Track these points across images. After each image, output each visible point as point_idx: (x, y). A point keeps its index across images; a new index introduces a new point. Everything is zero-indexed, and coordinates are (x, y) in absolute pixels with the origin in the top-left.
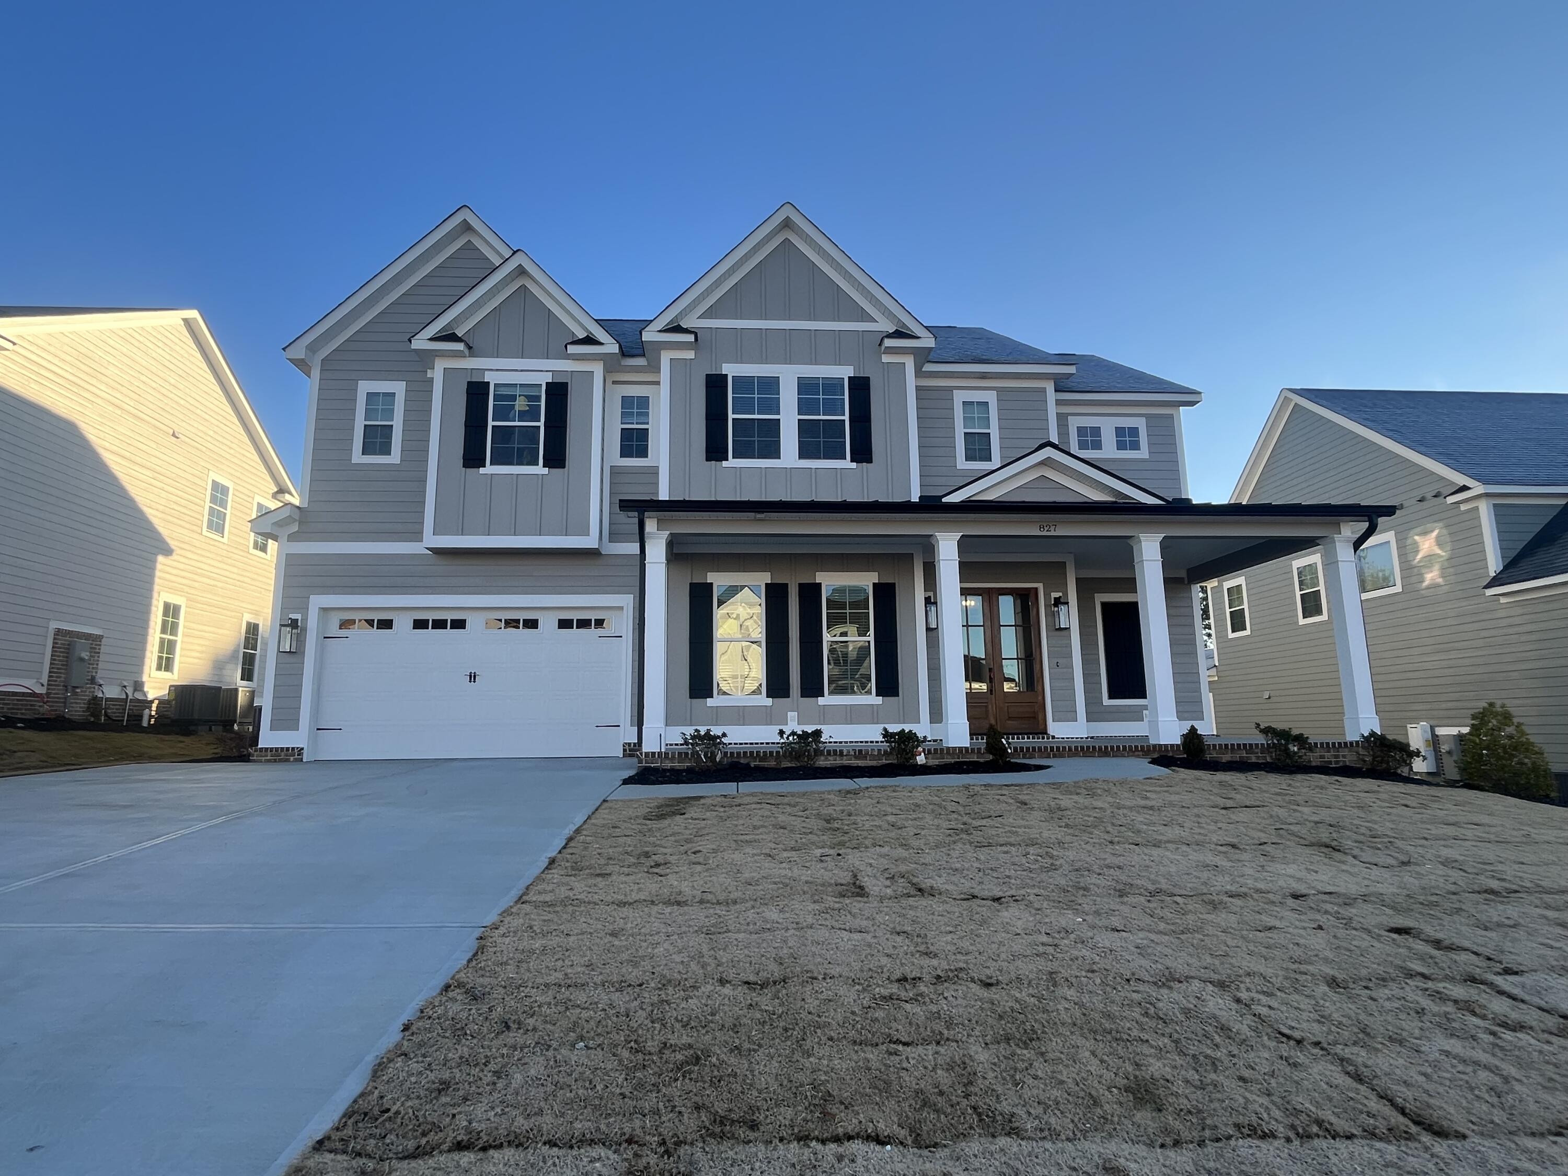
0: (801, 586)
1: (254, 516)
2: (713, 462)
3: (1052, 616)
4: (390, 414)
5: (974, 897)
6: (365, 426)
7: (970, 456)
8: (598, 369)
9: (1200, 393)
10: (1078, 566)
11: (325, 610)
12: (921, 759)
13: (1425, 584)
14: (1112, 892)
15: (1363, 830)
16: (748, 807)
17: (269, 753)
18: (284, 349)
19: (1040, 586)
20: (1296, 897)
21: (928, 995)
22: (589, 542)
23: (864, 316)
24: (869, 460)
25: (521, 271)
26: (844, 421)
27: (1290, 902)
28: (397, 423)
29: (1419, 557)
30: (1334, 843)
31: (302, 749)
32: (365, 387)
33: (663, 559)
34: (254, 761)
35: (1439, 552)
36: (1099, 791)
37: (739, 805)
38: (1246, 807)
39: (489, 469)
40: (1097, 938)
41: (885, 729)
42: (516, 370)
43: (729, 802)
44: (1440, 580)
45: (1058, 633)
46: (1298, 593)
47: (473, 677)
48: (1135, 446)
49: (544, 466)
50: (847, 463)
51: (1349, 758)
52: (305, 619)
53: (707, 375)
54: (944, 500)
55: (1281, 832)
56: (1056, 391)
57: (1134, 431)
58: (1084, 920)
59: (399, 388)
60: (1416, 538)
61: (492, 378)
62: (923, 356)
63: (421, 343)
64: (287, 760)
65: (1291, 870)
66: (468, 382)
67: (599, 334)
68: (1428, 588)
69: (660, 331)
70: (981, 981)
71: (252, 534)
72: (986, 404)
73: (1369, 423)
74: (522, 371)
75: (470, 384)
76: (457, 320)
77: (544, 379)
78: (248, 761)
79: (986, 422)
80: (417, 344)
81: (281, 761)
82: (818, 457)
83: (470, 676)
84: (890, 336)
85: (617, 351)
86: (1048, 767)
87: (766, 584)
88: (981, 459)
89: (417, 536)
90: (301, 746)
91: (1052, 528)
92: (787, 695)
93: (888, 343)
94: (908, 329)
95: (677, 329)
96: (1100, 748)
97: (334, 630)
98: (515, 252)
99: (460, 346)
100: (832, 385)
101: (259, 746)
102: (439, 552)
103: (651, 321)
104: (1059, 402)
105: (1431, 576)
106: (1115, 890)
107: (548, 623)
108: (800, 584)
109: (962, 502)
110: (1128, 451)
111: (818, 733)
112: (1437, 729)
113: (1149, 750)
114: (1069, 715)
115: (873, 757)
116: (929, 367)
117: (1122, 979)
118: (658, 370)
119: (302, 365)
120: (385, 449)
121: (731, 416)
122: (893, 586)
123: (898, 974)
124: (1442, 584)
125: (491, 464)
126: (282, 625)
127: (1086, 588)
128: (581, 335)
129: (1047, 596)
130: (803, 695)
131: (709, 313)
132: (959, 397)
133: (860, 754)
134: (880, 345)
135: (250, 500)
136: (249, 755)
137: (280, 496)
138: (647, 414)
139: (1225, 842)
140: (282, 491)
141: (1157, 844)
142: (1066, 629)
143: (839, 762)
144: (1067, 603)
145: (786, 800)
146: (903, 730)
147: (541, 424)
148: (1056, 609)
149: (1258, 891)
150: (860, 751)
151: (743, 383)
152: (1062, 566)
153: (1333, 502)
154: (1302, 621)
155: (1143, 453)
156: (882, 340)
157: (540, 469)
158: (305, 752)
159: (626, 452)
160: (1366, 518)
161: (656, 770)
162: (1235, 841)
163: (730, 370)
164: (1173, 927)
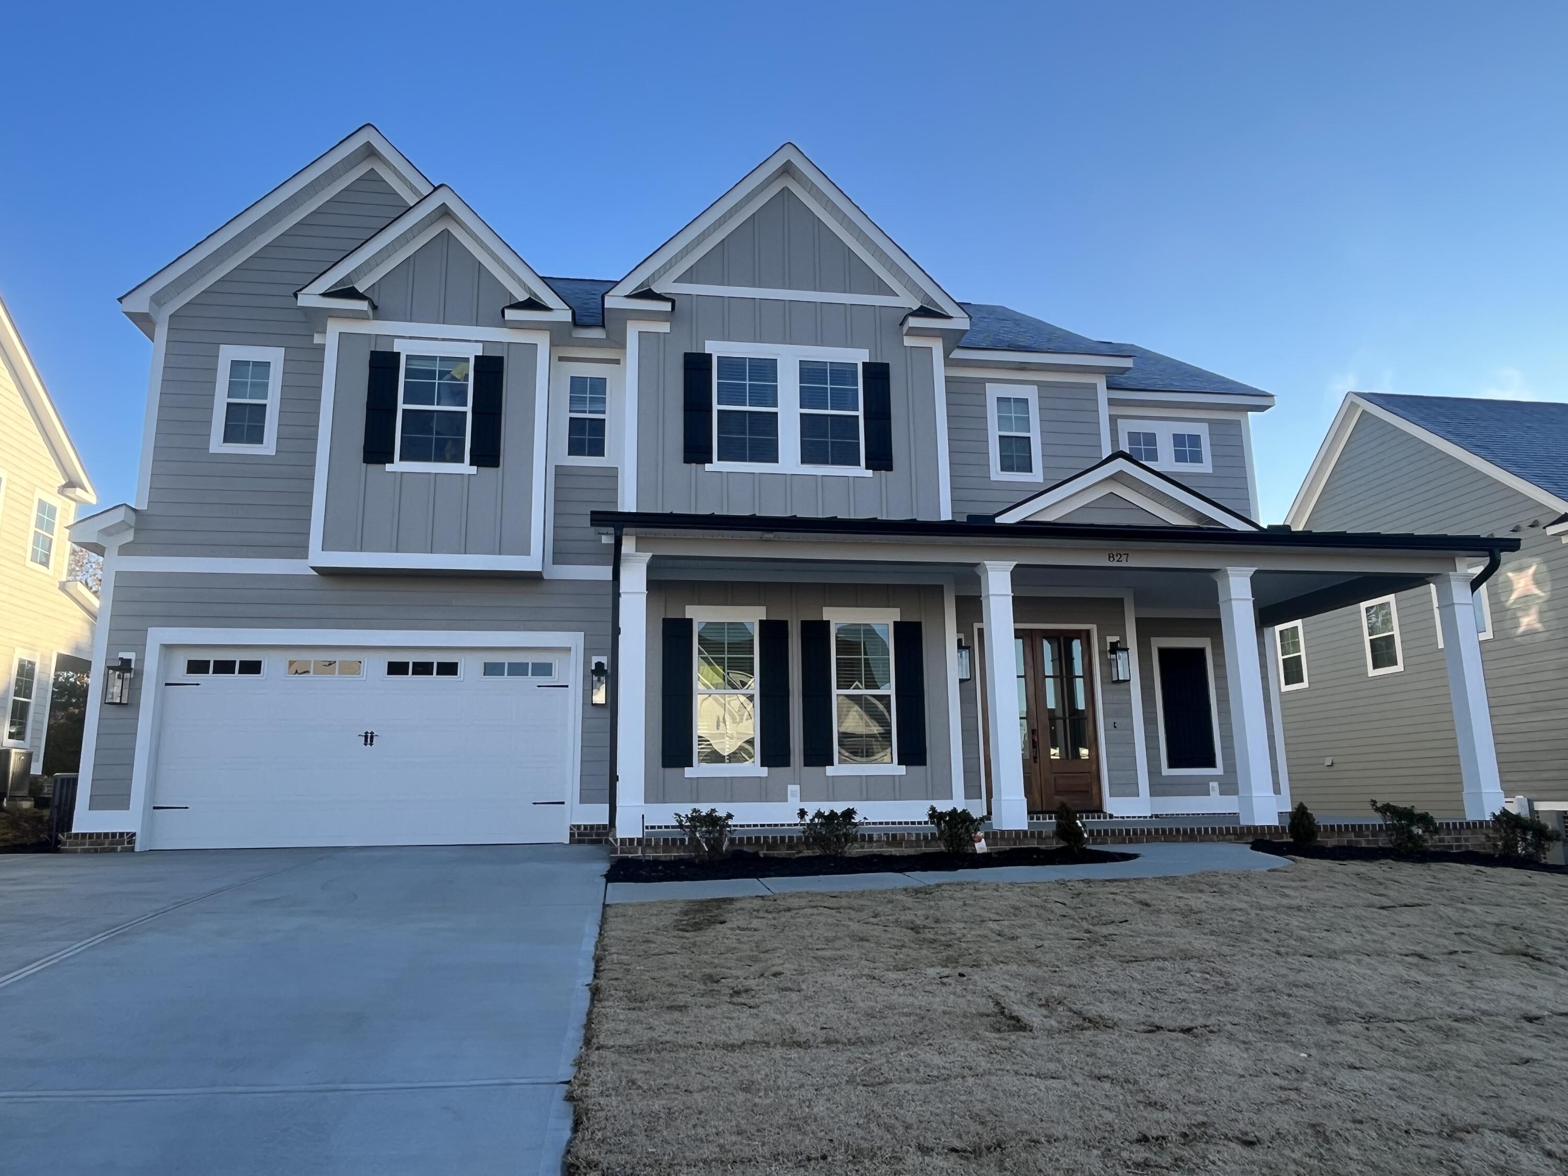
0: (804, 624)
1: (71, 522)
2: (694, 465)
3: (1108, 665)
4: (262, 389)
5: (1159, 1028)
6: (229, 404)
7: (1006, 466)
8: (542, 341)
9: (1272, 396)
10: (1138, 604)
11: (168, 648)
12: (981, 847)
13: (1521, 630)
14: (1317, 1018)
15: (1555, 934)
16: (801, 912)
17: (87, 841)
18: (120, 300)
19: (1093, 628)
20: (1531, 1019)
21: (1190, 1160)
22: (531, 563)
23: (884, 289)
24: (889, 467)
25: (444, 212)
26: (857, 417)
27: (1526, 1025)
28: (273, 402)
29: (1514, 596)
30: (1531, 951)
31: (134, 834)
32: (229, 353)
33: (643, 587)
34: (66, 851)
35: (1536, 591)
36: (1225, 887)
37: (789, 910)
38: (1406, 906)
39: (398, 466)
40: (1340, 1079)
41: (933, 809)
42: (436, 339)
43: (771, 905)
44: (1538, 626)
45: (1115, 686)
46: (1367, 639)
47: (369, 738)
48: (1196, 458)
49: (471, 464)
50: (861, 471)
51: (1473, 842)
52: (141, 660)
53: (686, 354)
54: (998, 520)
55: (1464, 937)
56: (1108, 388)
57: (1195, 440)
58: (1310, 1055)
59: (275, 356)
60: (1510, 574)
61: (403, 348)
62: (953, 340)
63: (310, 298)
64: (114, 850)
65: (1505, 985)
66: (372, 352)
67: (547, 296)
68: (1524, 635)
69: (628, 297)
70: (1237, 1138)
71: (69, 543)
72: (1026, 401)
73: (1450, 436)
74: (443, 340)
75: (374, 354)
76: (358, 272)
77: (473, 351)
78: (58, 851)
79: (1025, 423)
80: (304, 300)
81: (104, 851)
82: (826, 462)
83: (366, 737)
84: (915, 314)
85: (570, 320)
86: (1135, 856)
87: (761, 621)
88: (1020, 469)
89: (301, 551)
90: (133, 831)
91: (1124, 557)
92: (787, 764)
93: (913, 322)
94: (937, 305)
95: (646, 294)
96: (1185, 831)
97: (179, 672)
98: (436, 189)
99: (363, 305)
100: (843, 372)
101: (74, 831)
102: (326, 573)
103: (617, 283)
104: (1112, 402)
105: (1528, 621)
106: (1319, 1015)
107: (470, 667)
108: (802, 622)
109: (1019, 523)
110: (1189, 464)
111: (849, 813)
112: (1536, 804)
113: (1242, 833)
114: (1128, 788)
115: (910, 844)
116: (957, 354)
117: (1400, 1130)
118: (622, 345)
119: (144, 321)
120: (257, 436)
121: (716, 407)
122: (919, 625)
123: (1134, 1134)
124: (1541, 629)
125: (401, 459)
126: (109, 668)
127: (1146, 629)
128: (522, 297)
129: (1102, 640)
130: (806, 764)
131: (688, 277)
132: (993, 392)
133: (894, 840)
134: (902, 324)
135: (28, 495)
136: (58, 842)
137: (69, 492)
138: (603, 401)
139: (1410, 952)
140: (71, 484)
141: (1333, 955)
142: (1125, 681)
143: (868, 850)
144: (1127, 650)
145: (844, 902)
146: (955, 810)
147: (468, 409)
148: (1113, 656)
149: (1484, 1013)
150: (894, 836)
151: (730, 366)
152: (1119, 603)
153: (1451, 532)
154: (1372, 672)
155: (1206, 466)
156: (905, 318)
157: (466, 468)
158: (138, 839)
159: (575, 448)
160: (1487, 553)
161: (636, 862)
162: (1418, 949)
163: (716, 348)
164: (1415, 1062)
